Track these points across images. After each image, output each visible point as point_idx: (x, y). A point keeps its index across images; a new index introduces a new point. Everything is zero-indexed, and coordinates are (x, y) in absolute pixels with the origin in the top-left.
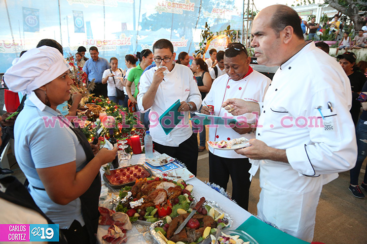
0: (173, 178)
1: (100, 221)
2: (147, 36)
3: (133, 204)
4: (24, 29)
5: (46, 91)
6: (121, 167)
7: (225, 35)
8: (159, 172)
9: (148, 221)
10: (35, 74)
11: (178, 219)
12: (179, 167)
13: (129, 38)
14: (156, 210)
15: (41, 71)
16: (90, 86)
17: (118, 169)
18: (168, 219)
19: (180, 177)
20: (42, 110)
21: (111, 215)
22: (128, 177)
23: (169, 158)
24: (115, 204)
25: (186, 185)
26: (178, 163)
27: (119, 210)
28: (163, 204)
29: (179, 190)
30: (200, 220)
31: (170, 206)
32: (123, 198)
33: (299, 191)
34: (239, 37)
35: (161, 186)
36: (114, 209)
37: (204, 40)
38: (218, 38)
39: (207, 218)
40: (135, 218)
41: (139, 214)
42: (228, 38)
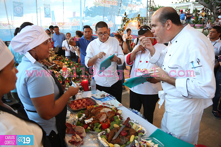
0: (109, 106)
1: (66, 131)
2: (88, 20)
3: (87, 121)
4: (14, 14)
5: (36, 51)
6: (77, 99)
7: (136, 20)
8: (100, 102)
9: (96, 132)
10: (29, 41)
11: (114, 130)
12: (112, 99)
13: (78, 22)
14: (101, 125)
15: (33, 39)
16: (56, 50)
17: (76, 100)
18: (108, 130)
19: (113, 105)
20: (33, 63)
21: (73, 128)
22: (82, 105)
23: (106, 94)
24: (75, 121)
25: (118, 110)
26: (111, 97)
27: (78, 125)
28: (105, 121)
29: (114, 113)
30: (128, 131)
31: (109, 123)
32: (80, 117)
33: (190, 113)
34: (145, 21)
35: (103, 110)
36: (75, 124)
37: (124, 23)
38: (132, 22)
39: (131, 130)
40: (88, 130)
41: (90, 127)
42: (138, 22)
